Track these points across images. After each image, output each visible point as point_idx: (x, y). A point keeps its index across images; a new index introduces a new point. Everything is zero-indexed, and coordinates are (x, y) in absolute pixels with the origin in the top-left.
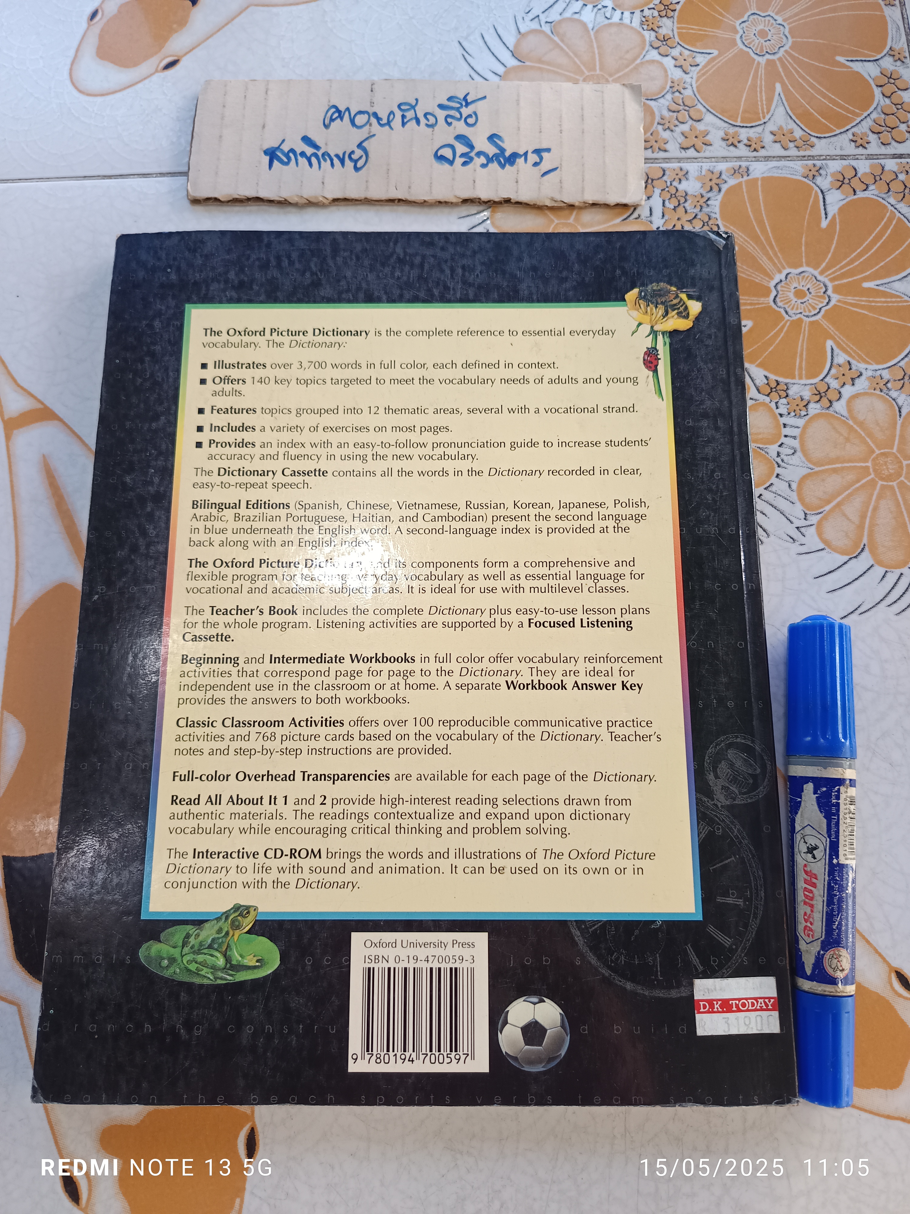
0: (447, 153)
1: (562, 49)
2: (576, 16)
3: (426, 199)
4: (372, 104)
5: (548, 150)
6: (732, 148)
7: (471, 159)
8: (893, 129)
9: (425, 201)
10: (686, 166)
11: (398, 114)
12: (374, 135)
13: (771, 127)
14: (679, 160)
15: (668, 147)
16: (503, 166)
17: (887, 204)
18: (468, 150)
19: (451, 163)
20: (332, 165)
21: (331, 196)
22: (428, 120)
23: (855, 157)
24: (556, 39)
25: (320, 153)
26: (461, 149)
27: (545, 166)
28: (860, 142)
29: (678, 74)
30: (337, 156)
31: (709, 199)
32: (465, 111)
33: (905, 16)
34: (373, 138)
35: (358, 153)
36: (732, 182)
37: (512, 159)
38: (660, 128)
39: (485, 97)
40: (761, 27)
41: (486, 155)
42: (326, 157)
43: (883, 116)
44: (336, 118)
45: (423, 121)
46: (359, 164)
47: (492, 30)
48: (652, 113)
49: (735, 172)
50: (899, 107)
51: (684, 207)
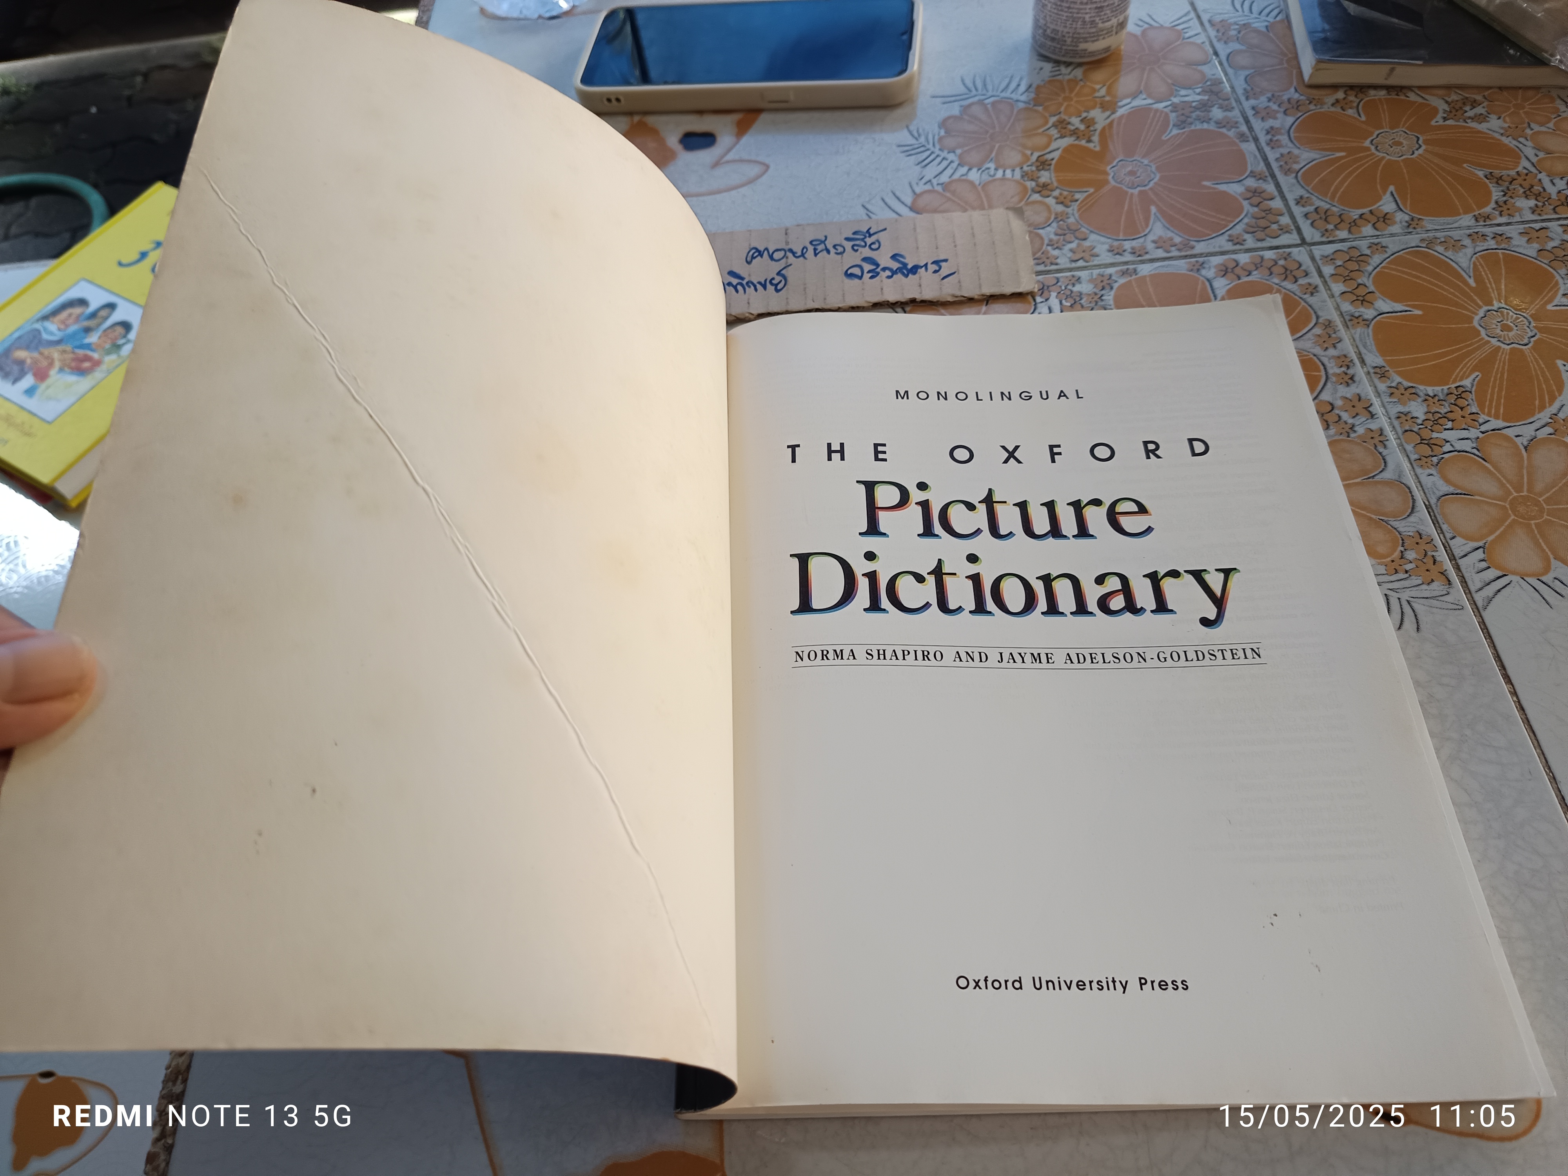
0: (857, 271)
1: (954, 201)
2: (964, 177)
3: (840, 306)
4: (787, 243)
5: (946, 261)
6: (1117, 256)
7: (878, 274)
8: (1266, 228)
9: (839, 308)
10: (1077, 274)
11: (811, 249)
12: (791, 265)
13: (1151, 237)
14: (1070, 270)
15: (1058, 261)
16: (907, 276)
17: (1271, 283)
18: (874, 267)
19: (860, 278)
20: (756, 290)
21: (756, 312)
22: (837, 249)
23: (1234, 252)
24: (948, 194)
25: (744, 282)
26: (867, 267)
27: (944, 272)
28: (1236, 241)
29: (1060, 208)
30: (760, 283)
31: (1102, 295)
32: (869, 241)
33: (1260, 148)
34: (790, 267)
35: (778, 279)
36: (1122, 281)
37: (914, 270)
38: (1049, 248)
39: (885, 229)
40: (1130, 168)
41: (891, 270)
42: (750, 285)
43: (1254, 220)
44: (757, 256)
45: (832, 251)
46: (779, 287)
47: (891, 195)
48: (1042, 238)
49: (1124, 273)
50: (1268, 212)
51: (1080, 302)
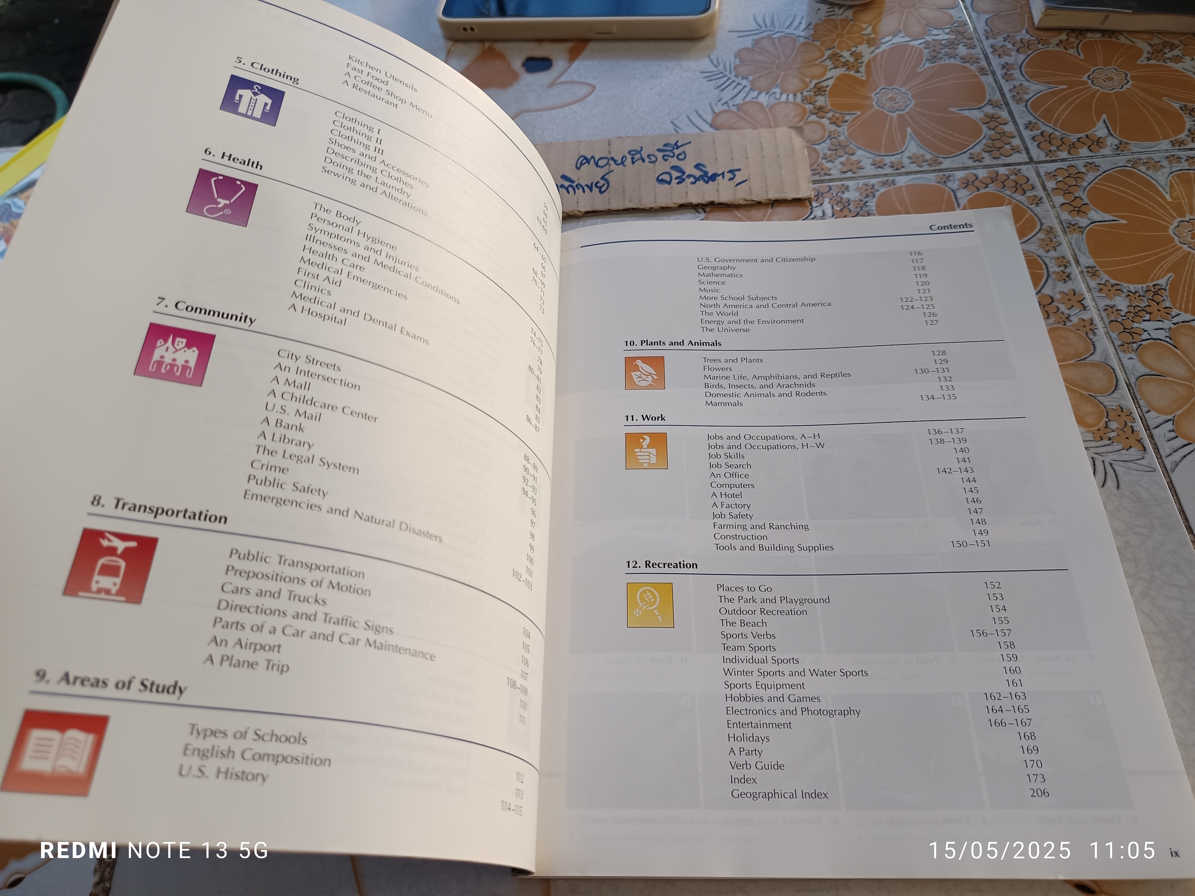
0: (666, 177)
1: (746, 121)
2: (755, 100)
3: (652, 206)
4: (610, 152)
5: (739, 170)
6: (879, 169)
7: (684, 180)
8: (1000, 148)
9: (652, 208)
10: (846, 183)
11: (629, 157)
12: (612, 171)
13: (907, 154)
14: (841, 180)
15: (831, 172)
16: (707, 182)
17: (1004, 195)
18: (680, 174)
19: (669, 183)
20: (584, 191)
21: (583, 210)
22: (650, 159)
23: (974, 168)
24: (741, 114)
25: (574, 185)
26: (675, 174)
27: (738, 179)
28: (976, 158)
29: (833, 127)
30: (587, 185)
31: (866, 202)
32: (677, 152)
33: (997, 80)
34: (612, 173)
35: (602, 182)
36: (883, 190)
37: (714, 177)
38: (824, 161)
39: (690, 142)
40: (890, 95)
41: (694, 177)
42: (579, 187)
43: (991, 141)
44: (585, 163)
45: (647, 160)
46: (603, 189)
47: (695, 115)
48: (817, 152)
49: (884, 184)
50: (1002, 135)
51: (848, 208)
